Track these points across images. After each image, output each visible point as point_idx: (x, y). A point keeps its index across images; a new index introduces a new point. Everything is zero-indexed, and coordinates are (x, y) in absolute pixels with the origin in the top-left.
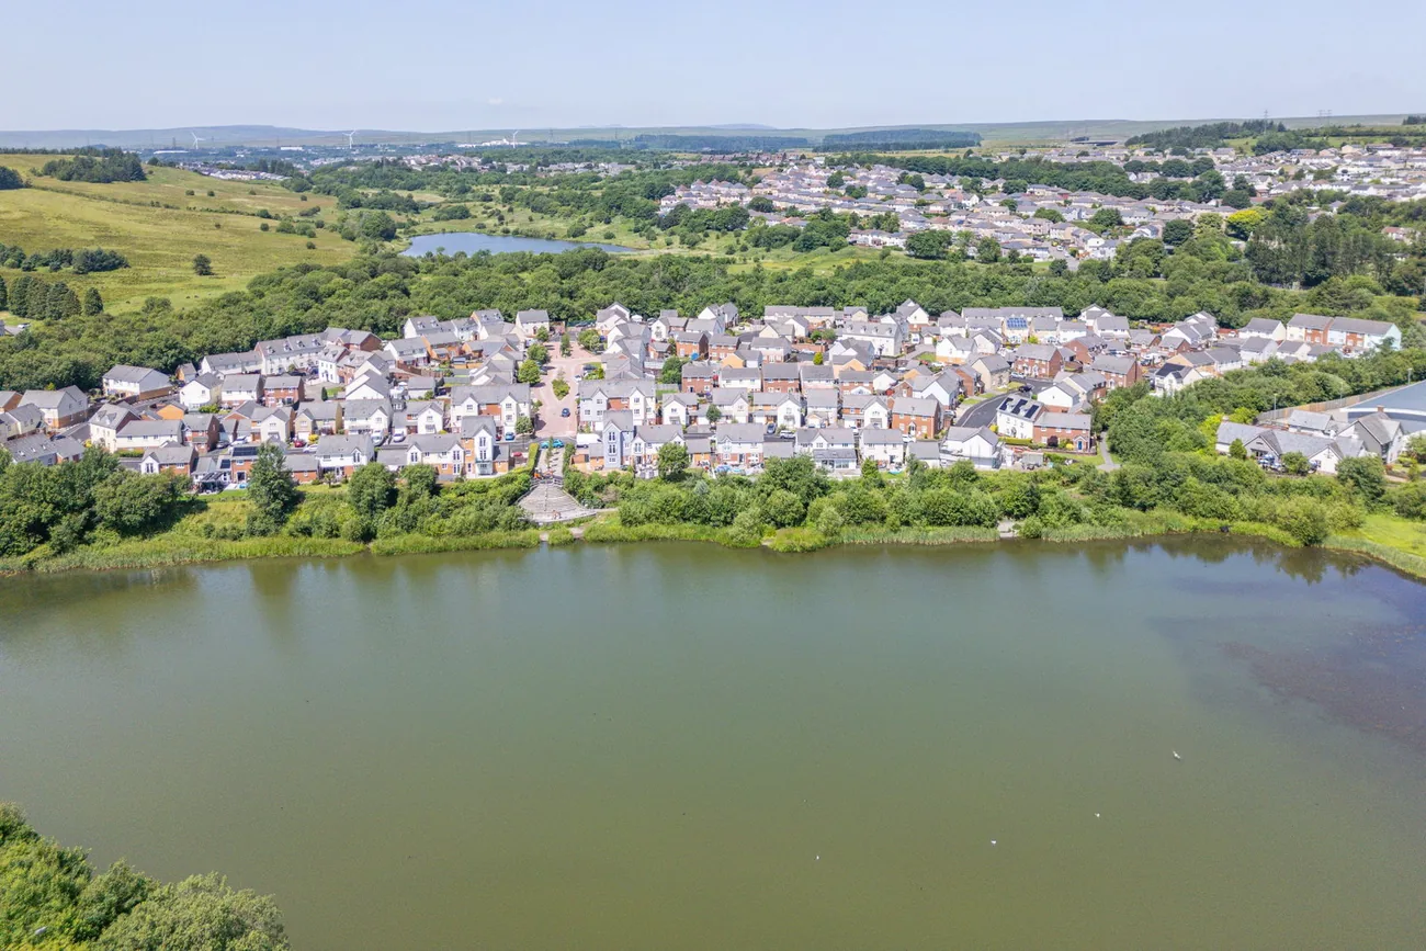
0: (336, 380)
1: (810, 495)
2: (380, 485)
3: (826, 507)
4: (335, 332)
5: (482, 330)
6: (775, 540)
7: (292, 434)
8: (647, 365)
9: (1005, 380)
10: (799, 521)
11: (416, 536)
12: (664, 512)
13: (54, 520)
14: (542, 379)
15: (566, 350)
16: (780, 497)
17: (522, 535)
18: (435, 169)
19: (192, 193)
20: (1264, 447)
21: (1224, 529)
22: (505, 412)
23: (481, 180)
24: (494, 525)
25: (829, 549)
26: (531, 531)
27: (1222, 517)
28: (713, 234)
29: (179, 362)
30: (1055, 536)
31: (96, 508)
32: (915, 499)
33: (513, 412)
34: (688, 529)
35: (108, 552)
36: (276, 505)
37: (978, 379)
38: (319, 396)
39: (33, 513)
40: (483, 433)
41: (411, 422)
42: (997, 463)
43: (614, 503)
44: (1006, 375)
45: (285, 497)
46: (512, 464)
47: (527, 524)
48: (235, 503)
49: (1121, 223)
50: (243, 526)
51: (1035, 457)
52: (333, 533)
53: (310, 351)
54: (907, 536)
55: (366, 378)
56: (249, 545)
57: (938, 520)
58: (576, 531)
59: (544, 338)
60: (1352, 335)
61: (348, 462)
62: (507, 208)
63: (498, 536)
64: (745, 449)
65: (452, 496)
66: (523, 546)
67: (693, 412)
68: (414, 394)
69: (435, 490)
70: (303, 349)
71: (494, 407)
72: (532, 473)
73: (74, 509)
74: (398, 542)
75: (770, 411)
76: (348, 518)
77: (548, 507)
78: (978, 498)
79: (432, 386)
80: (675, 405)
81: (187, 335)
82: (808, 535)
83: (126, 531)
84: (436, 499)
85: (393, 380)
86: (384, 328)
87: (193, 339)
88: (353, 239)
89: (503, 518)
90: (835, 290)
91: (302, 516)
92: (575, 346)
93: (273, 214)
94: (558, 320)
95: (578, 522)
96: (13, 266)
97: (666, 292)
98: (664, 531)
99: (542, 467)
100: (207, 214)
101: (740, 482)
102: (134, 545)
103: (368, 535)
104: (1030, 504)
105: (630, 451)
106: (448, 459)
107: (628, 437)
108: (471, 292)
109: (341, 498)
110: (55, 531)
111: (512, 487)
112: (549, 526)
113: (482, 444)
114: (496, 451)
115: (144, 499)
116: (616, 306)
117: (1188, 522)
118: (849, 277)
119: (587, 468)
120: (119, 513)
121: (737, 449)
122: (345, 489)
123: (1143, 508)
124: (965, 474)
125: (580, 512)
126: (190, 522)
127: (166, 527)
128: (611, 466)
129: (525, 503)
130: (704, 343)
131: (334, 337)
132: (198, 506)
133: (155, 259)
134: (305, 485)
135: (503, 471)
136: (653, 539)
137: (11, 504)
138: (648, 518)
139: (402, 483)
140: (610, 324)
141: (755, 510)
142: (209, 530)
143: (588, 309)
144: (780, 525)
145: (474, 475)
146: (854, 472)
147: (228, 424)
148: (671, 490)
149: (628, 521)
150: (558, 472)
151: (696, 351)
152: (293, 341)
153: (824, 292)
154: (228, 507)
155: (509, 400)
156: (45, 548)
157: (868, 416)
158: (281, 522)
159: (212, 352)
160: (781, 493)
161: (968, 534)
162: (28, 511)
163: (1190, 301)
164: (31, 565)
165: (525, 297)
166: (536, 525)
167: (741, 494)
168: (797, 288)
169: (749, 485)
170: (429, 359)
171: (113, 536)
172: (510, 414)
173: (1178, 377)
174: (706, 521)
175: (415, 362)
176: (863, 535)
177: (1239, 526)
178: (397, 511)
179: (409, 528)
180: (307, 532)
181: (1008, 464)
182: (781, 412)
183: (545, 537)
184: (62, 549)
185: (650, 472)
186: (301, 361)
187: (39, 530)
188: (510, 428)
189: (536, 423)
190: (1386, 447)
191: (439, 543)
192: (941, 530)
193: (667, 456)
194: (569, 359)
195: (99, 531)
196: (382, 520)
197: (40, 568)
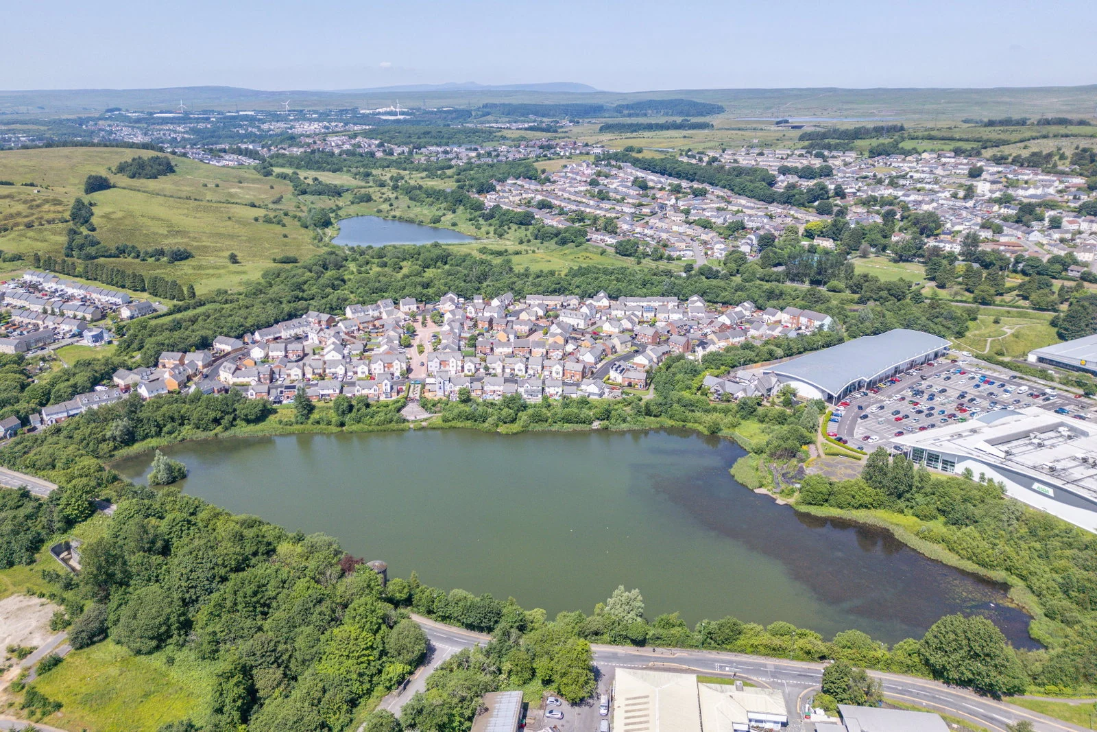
0: (317, 342)
1: (518, 410)
2: (346, 404)
3: (524, 416)
4: (313, 313)
5: (385, 311)
6: (502, 429)
7: (304, 375)
8: (463, 335)
9: (629, 346)
10: (514, 421)
11: (361, 425)
12: (460, 416)
13: (222, 418)
14: (412, 342)
15: (424, 324)
16: (506, 411)
17: (402, 426)
18: (348, 153)
19: (206, 186)
20: (719, 388)
21: (684, 426)
22: (395, 367)
23: (378, 164)
24: (391, 421)
25: (524, 432)
26: (406, 424)
27: (684, 421)
28: (514, 227)
29: (245, 333)
30: (613, 428)
31: (237, 413)
32: (561, 412)
33: (399, 367)
34: (469, 424)
35: (243, 430)
36: (306, 412)
37: (614, 347)
38: (311, 353)
39: (214, 414)
40: (386, 381)
41: (355, 370)
42: (601, 395)
43: (440, 412)
44: (629, 344)
45: (307, 408)
46: (398, 393)
47: (405, 421)
48: (288, 408)
49: (744, 228)
50: (293, 420)
51: (617, 392)
52: (329, 423)
53: (303, 326)
54: (555, 427)
55: (332, 346)
56: (297, 427)
57: (569, 421)
58: (424, 424)
59: (414, 316)
60: (810, 320)
61: (331, 392)
62: (395, 195)
63: (393, 426)
64: (496, 388)
65: (374, 408)
66: (403, 430)
67: (478, 366)
68: (354, 352)
69: (368, 406)
70: (301, 325)
71: (390, 365)
72: (406, 398)
73: (228, 413)
74: (354, 428)
75: (512, 366)
76: (335, 418)
77: (413, 413)
78: (586, 413)
79: (362, 347)
80: (470, 364)
81: (246, 318)
82: (515, 427)
83: (248, 421)
84: (369, 410)
85: (344, 344)
86: (336, 309)
87: (249, 320)
88: (307, 227)
89: (395, 418)
90: (564, 284)
91: (315, 416)
92: (429, 321)
93: (257, 204)
94: (421, 301)
95: (425, 420)
96: (134, 258)
97: (477, 285)
98: (460, 424)
99: (411, 395)
100: (219, 205)
101: (492, 404)
102: (252, 427)
103: (342, 424)
104: (606, 415)
105: (448, 389)
106: (372, 391)
107: (447, 383)
108: (377, 285)
109: (330, 408)
110: (222, 421)
111: (399, 404)
112: (413, 422)
113: (386, 385)
114: (392, 388)
115: (256, 410)
116: (450, 295)
117: (670, 423)
118: (575, 275)
119: (428, 395)
120: (246, 415)
121: (493, 388)
122: (331, 404)
123: (655, 416)
124: (584, 402)
125: (426, 415)
126: (272, 418)
127: (263, 420)
128: (440, 395)
129: (403, 412)
130: (491, 321)
131: (312, 317)
132: (275, 411)
133: (204, 250)
134: (314, 401)
135: (395, 397)
136: (454, 428)
137: (205, 412)
138: (453, 419)
139: (354, 402)
140: (446, 306)
141: (495, 417)
142: (280, 422)
143: (436, 295)
144: (505, 423)
145: (383, 398)
146: (538, 399)
147: (276, 370)
148: (463, 407)
149: (445, 420)
150: (418, 398)
151: (487, 326)
152: (295, 321)
153: (558, 286)
154: (285, 411)
155: (397, 362)
156: (219, 429)
157: (554, 369)
158: (308, 418)
159: (259, 328)
160: (506, 410)
161: (579, 427)
162: (212, 415)
163: (743, 295)
164: (216, 435)
165: (404, 288)
166: (408, 421)
167: (490, 410)
168: (545, 282)
169: (495, 405)
170: (359, 329)
171: (244, 424)
172: (398, 368)
173: (704, 348)
174: (475, 421)
175: (353, 332)
176: (538, 427)
177: (689, 425)
178: (353, 414)
179: (359, 422)
180: (318, 423)
181: (606, 395)
182: (516, 367)
183: (412, 426)
184: (226, 429)
185: (455, 398)
186: (299, 331)
187: (217, 421)
188: (397, 374)
189: (409, 370)
190: (769, 390)
191: (370, 428)
192: (569, 425)
193: (461, 392)
194: (426, 329)
195: (238, 422)
196: (348, 418)
197: (220, 436)
